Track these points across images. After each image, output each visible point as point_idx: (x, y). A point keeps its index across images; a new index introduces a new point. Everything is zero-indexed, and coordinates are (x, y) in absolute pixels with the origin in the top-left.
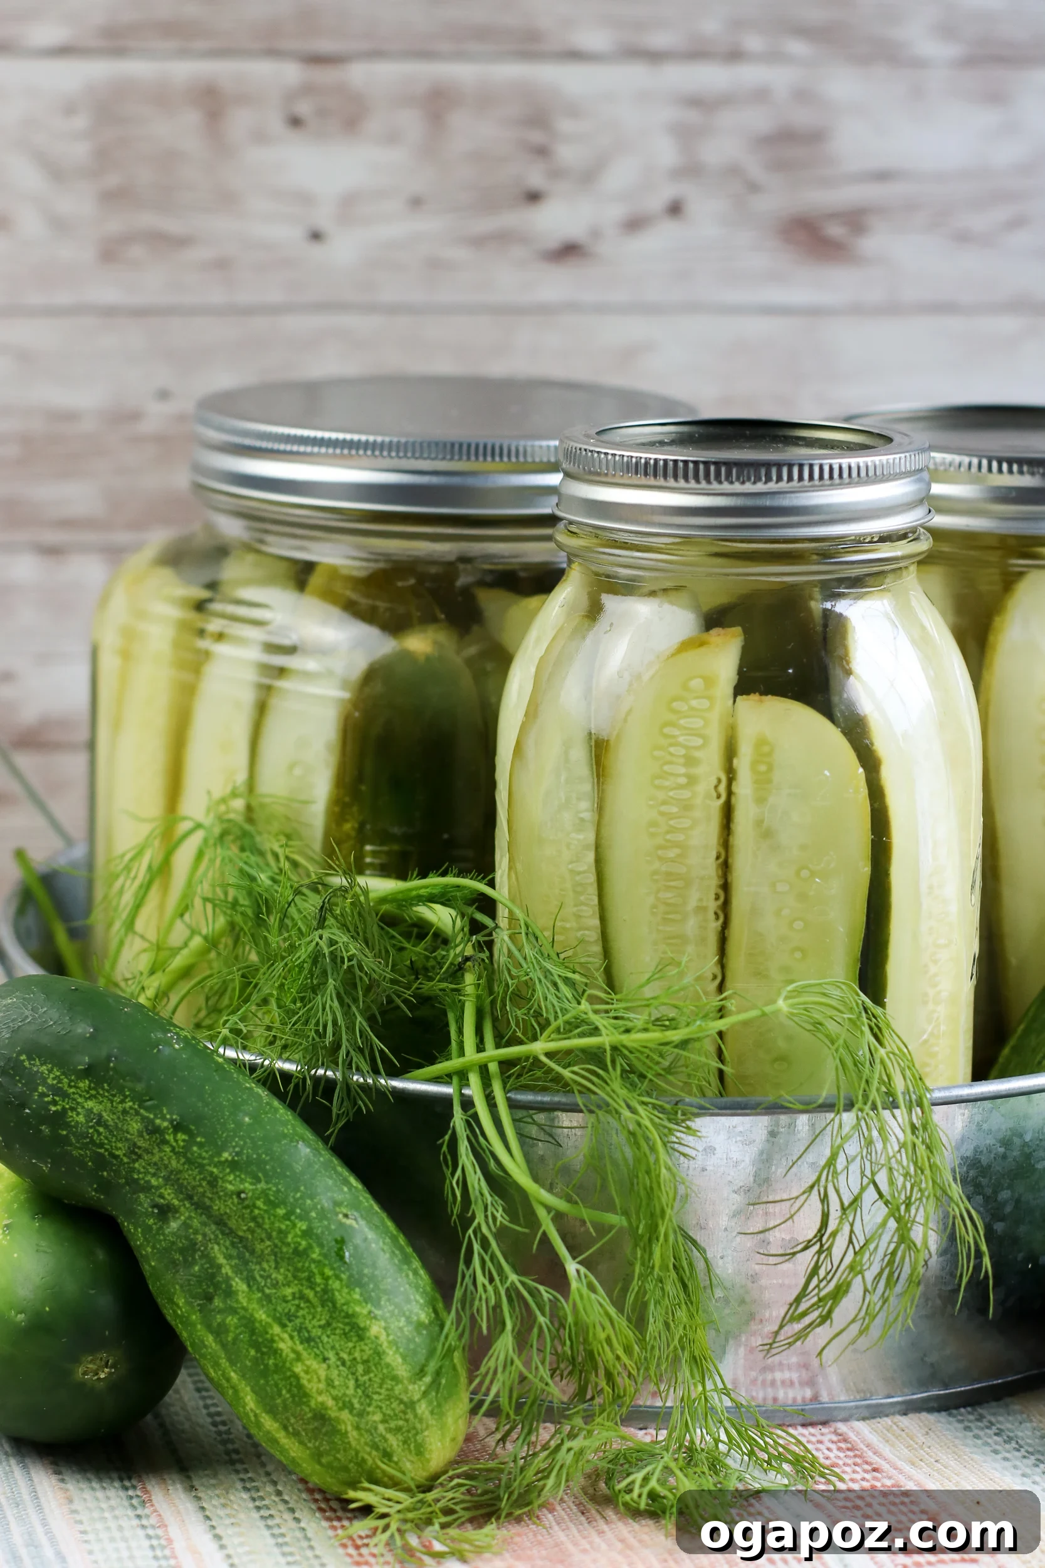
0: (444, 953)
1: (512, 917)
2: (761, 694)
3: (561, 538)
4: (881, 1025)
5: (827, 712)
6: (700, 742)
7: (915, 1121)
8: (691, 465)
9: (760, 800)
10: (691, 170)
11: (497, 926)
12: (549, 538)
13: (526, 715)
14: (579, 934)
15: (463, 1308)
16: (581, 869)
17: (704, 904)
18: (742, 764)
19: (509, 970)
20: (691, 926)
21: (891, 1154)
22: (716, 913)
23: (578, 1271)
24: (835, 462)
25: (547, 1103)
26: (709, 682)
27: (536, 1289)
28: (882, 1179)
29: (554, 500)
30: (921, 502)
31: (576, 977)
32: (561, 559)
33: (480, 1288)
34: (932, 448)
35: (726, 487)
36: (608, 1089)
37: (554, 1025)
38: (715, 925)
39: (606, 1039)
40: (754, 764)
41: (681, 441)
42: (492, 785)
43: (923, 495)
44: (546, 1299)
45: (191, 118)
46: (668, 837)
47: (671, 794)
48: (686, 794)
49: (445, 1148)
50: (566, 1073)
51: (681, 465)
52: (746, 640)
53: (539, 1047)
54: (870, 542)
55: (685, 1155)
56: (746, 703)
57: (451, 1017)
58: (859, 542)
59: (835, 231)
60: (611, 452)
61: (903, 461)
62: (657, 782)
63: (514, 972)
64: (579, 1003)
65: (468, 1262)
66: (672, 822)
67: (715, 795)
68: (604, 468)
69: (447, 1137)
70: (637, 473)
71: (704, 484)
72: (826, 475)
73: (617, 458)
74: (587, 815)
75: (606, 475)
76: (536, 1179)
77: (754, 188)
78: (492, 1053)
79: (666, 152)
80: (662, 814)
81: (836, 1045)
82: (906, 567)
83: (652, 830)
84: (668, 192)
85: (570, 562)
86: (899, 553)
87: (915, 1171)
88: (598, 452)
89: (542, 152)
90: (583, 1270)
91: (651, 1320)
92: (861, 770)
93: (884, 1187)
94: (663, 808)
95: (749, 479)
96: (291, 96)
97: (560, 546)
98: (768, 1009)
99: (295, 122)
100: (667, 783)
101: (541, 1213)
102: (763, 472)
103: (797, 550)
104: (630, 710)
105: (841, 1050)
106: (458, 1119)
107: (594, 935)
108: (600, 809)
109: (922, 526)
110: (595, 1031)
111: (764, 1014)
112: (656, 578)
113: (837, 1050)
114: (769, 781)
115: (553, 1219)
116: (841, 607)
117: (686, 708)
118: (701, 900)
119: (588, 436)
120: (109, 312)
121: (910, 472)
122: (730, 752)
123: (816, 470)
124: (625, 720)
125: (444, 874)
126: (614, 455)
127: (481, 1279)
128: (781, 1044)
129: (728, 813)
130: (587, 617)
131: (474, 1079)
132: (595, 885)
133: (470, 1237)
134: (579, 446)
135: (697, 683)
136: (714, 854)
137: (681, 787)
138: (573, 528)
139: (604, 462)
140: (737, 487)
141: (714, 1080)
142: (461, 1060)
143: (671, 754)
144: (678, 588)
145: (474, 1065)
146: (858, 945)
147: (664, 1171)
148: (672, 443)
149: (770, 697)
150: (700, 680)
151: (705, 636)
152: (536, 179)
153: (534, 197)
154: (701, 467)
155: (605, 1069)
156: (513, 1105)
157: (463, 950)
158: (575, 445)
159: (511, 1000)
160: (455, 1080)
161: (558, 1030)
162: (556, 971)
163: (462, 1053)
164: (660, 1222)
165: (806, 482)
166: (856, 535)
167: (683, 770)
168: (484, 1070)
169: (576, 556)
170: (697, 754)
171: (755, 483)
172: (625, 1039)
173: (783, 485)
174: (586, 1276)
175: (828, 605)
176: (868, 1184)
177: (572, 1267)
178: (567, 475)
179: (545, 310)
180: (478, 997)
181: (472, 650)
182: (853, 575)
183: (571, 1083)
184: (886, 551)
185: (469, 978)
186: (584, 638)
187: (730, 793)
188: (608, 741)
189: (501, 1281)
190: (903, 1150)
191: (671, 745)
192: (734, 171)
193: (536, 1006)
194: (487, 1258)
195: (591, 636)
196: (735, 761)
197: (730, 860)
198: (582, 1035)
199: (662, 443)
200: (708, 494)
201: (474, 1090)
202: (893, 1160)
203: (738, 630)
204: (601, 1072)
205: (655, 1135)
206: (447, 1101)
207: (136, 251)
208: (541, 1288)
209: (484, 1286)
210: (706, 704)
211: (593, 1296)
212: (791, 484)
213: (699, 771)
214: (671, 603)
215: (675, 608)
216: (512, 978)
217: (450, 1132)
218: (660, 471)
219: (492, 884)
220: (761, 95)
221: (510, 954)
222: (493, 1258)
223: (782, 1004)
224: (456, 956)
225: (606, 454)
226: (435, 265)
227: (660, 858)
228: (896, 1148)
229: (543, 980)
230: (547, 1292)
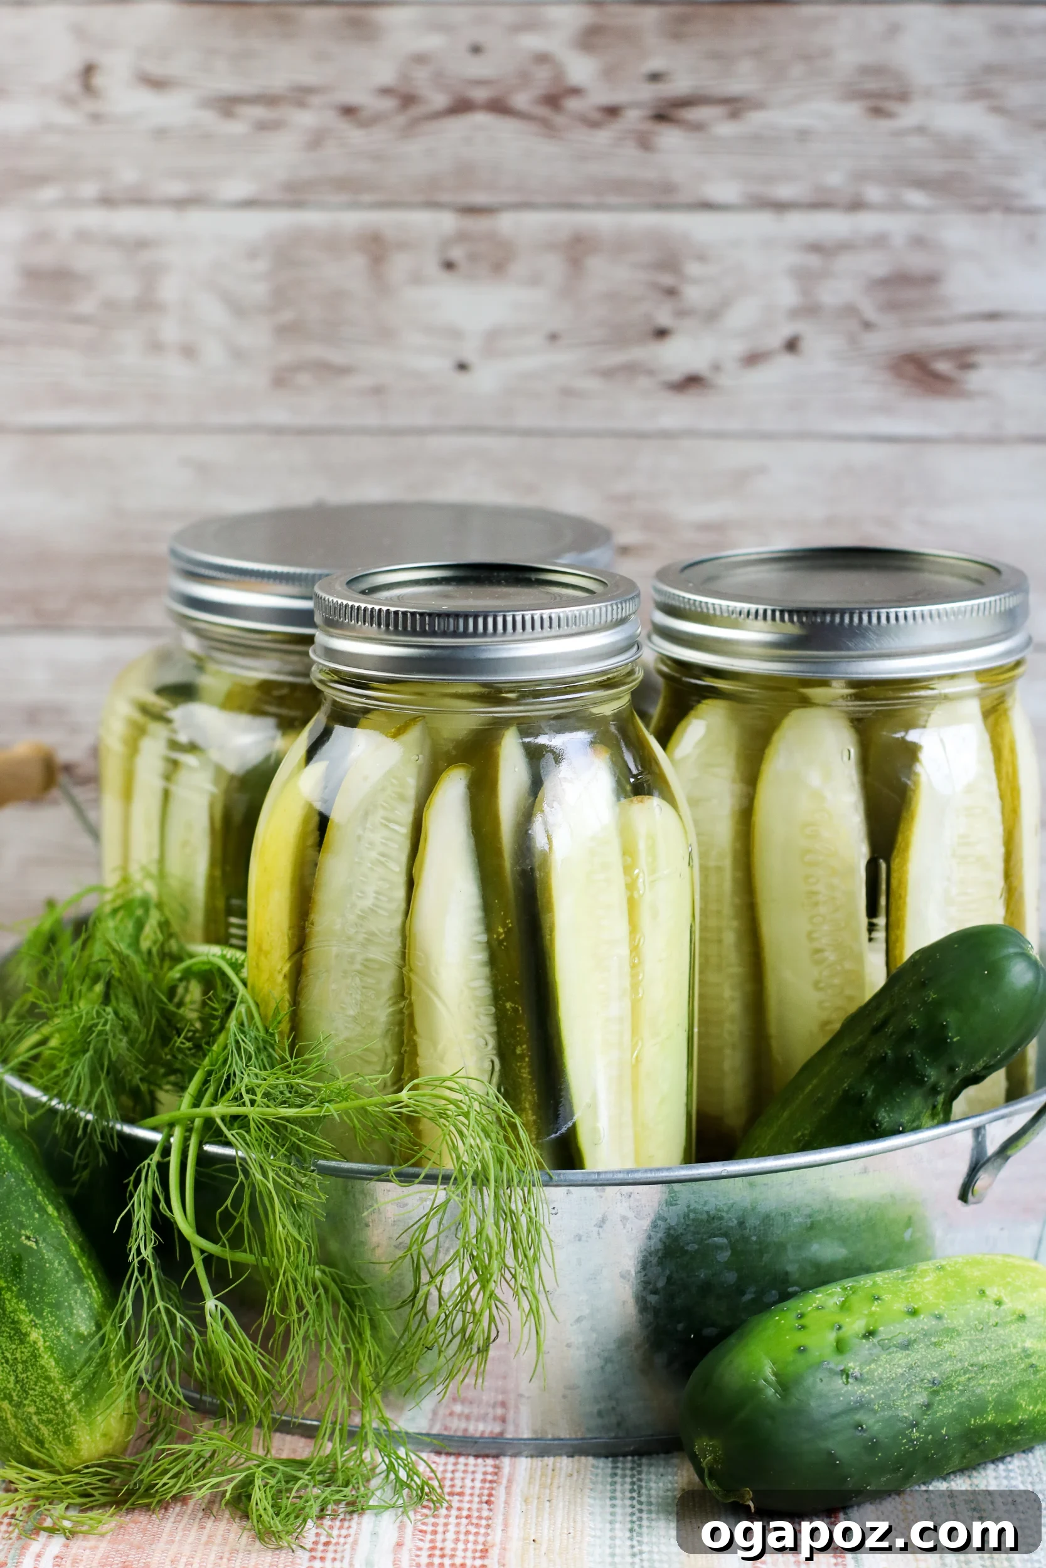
10: (809, 310)
23: (216, 1306)
27: (175, 1315)
45: (358, 262)
50: (229, 1135)
53: (218, 1111)
59: (943, 366)
77: (868, 326)
79: (787, 294)
84: (786, 330)
89: (671, 292)
90: (220, 1305)
96: (447, 243)
99: (449, 266)
101: (196, 1255)
115: (203, 1260)
120: (278, 431)
131: (178, 1132)
142: (177, 1113)
152: (664, 318)
153: (661, 333)
160: (164, 1129)
168: (189, 1124)
174: (221, 1310)
177: (211, 1304)
179: (666, 435)
192: (850, 310)
201: (176, 1140)
207: (304, 379)
208: (178, 1315)
220: (879, 241)
226: (567, 392)
230: (181, 1319)
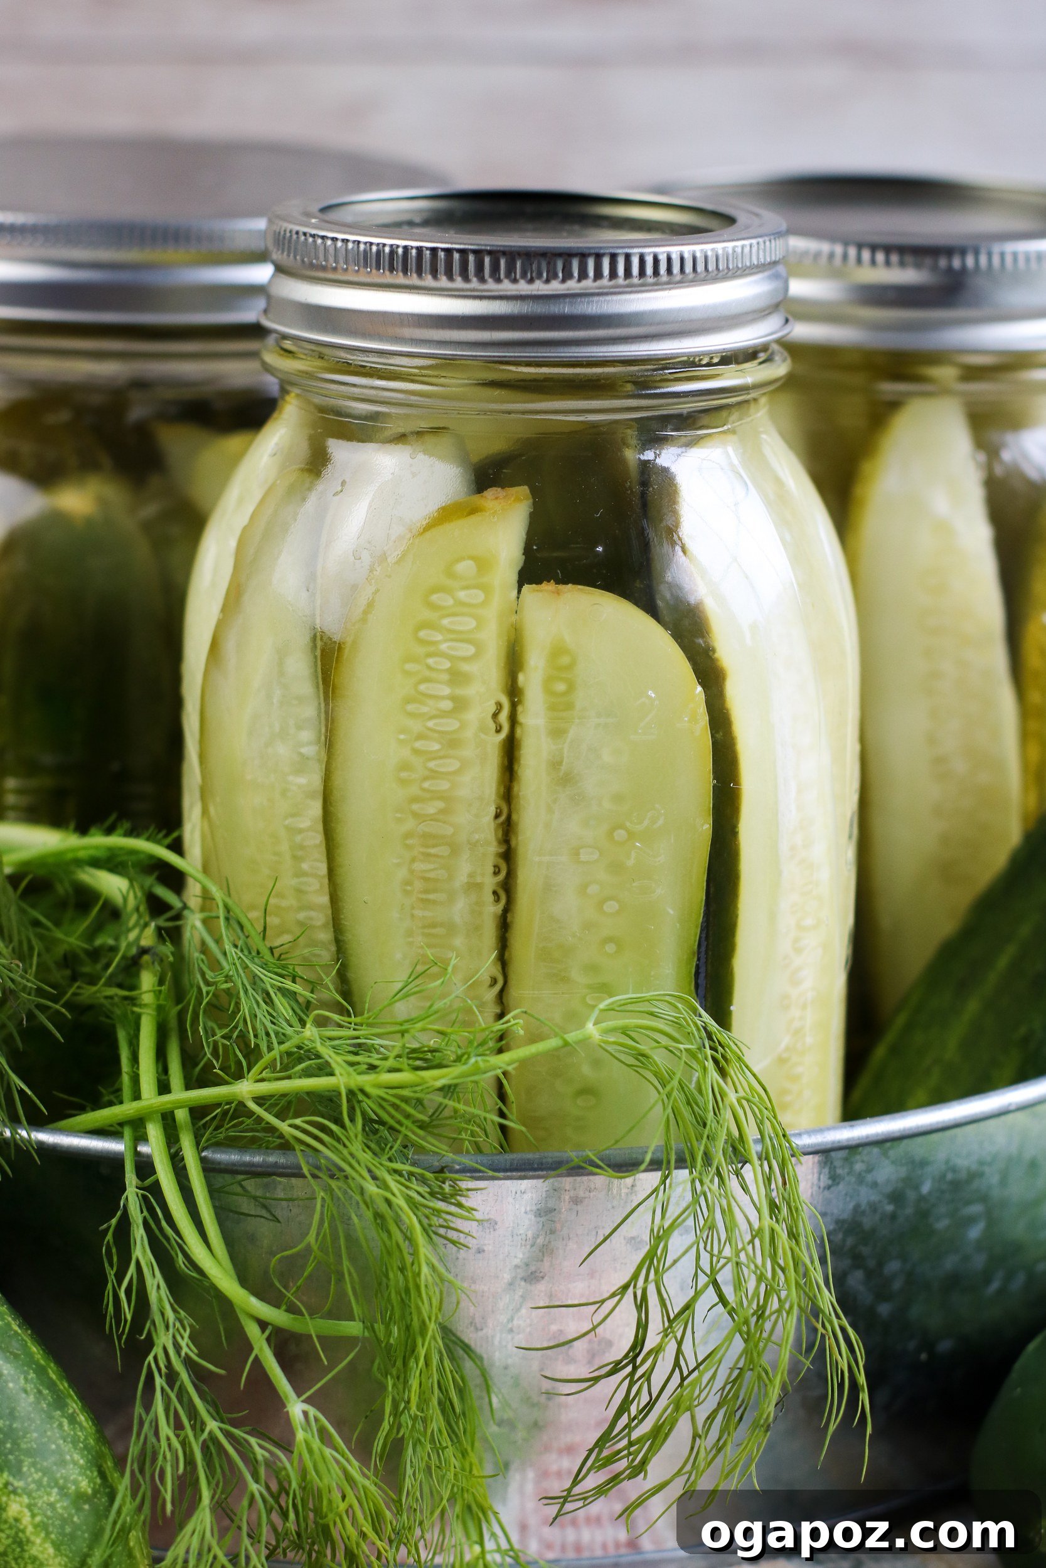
0: (111, 942)
1: (206, 896)
2: (558, 582)
3: (271, 358)
4: (729, 1055)
5: (650, 607)
6: (471, 650)
7: (774, 1194)
8: (456, 256)
9: (557, 733)
11: (185, 906)
12: (254, 355)
13: (224, 609)
14: (301, 916)
15: (142, 1471)
16: (302, 826)
17: (479, 880)
18: (532, 680)
19: (203, 974)
20: (459, 910)
21: (740, 1246)
22: (495, 893)
23: (305, 1414)
24: (662, 251)
25: (258, 1165)
26: (483, 564)
27: (247, 1441)
28: (725, 1276)
29: (261, 303)
30: (774, 308)
31: (296, 988)
32: (271, 384)
33: (164, 1443)
34: (791, 231)
35: (507, 287)
36: (345, 1152)
37: (267, 1057)
38: (493, 910)
39: (342, 1079)
40: (549, 681)
41: (438, 220)
42: (176, 703)
43: (780, 298)
44: (260, 1458)
46: (426, 785)
47: (430, 724)
48: (451, 725)
49: (109, 1237)
50: (284, 1127)
51: (442, 254)
52: (534, 503)
53: (245, 1089)
54: (709, 365)
55: (453, 1242)
56: (537, 596)
57: (122, 1036)
58: (691, 364)
60: (340, 236)
61: (754, 249)
62: (410, 707)
63: (209, 975)
64: (303, 1023)
65: (148, 1405)
66: (432, 765)
67: (493, 726)
68: (331, 259)
69: (114, 1221)
70: (378, 268)
71: (475, 283)
72: (649, 270)
73: (350, 245)
74: (311, 750)
75: (335, 269)
76: (243, 1280)
78: (181, 1096)
80: (416, 752)
81: (668, 1088)
82: (755, 400)
83: (404, 775)
85: (284, 391)
86: (749, 380)
87: (773, 1270)
88: (323, 237)
90: (312, 1411)
91: (409, 1471)
92: (699, 689)
93: (728, 1291)
94: (418, 745)
95: (540, 276)
97: (267, 368)
98: (571, 1037)
100: (424, 709)
101: (253, 1331)
102: (560, 265)
103: (607, 377)
104: (370, 605)
105: (675, 1093)
106: (132, 1196)
107: (321, 917)
108: (330, 741)
109: (779, 342)
110: (325, 1069)
111: (566, 1044)
112: (407, 417)
113: (668, 1096)
114: (569, 706)
115: (268, 1340)
116: (668, 458)
117: (451, 602)
118: (471, 876)
119: (308, 215)
121: (764, 265)
122: (514, 662)
123: (635, 262)
124: (364, 620)
125: (109, 831)
126: (345, 241)
127: (165, 1430)
128: (586, 1070)
129: (510, 751)
130: (310, 471)
131: (154, 1132)
132: (323, 849)
133: (149, 1365)
134: (296, 228)
135: (465, 567)
136: (492, 810)
137: (444, 714)
138: (288, 344)
139: (332, 250)
140: (523, 287)
141: (495, 1134)
142: (136, 1105)
143: (429, 667)
144: (436, 431)
145: (156, 1112)
146: (694, 932)
147: (425, 1270)
148: (426, 223)
149: (570, 585)
150: (470, 563)
151: (476, 498)
154: (471, 258)
155: (338, 1121)
156: (209, 1168)
157: (138, 938)
158: (290, 226)
159: (204, 1012)
160: (127, 1132)
161: (272, 1066)
162: (269, 980)
163: (137, 1096)
164: (419, 1341)
165: (621, 280)
166: (689, 355)
167: (446, 691)
168: (168, 1120)
169: (293, 384)
170: (466, 667)
171: (547, 281)
172: (366, 1080)
173: (588, 284)
174: (316, 1419)
175: (649, 455)
176: (706, 1286)
177: (296, 1408)
178: (280, 269)
180: (160, 1009)
181: (150, 510)
182: (685, 411)
183: (292, 1141)
184: (730, 377)
185: (147, 980)
186: (304, 499)
187: (513, 720)
188: (340, 649)
189: (193, 1428)
190: (757, 1242)
191: (429, 655)
193: (241, 1026)
194: (173, 1396)
195: (313, 499)
196: (521, 678)
197: (514, 817)
198: (307, 1074)
199: (411, 224)
200: (481, 298)
201: (154, 1147)
202: (742, 1255)
203: (524, 490)
204: (334, 1127)
205: (411, 1219)
206: (115, 1162)
208: (253, 1441)
209: (168, 1439)
210: (478, 596)
211: (328, 1452)
212: (599, 283)
213: (471, 691)
214: (426, 452)
215: (433, 460)
216: (208, 984)
217: (119, 1214)
218: (413, 263)
219: (177, 847)
221: (204, 949)
222: (182, 1394)
223: (591, 1029)
224: (129, 945)
225: (334, 239)
227: (415, 815)
228: (748, 1237)
229: (250, 991)
230: (261, 1446)
